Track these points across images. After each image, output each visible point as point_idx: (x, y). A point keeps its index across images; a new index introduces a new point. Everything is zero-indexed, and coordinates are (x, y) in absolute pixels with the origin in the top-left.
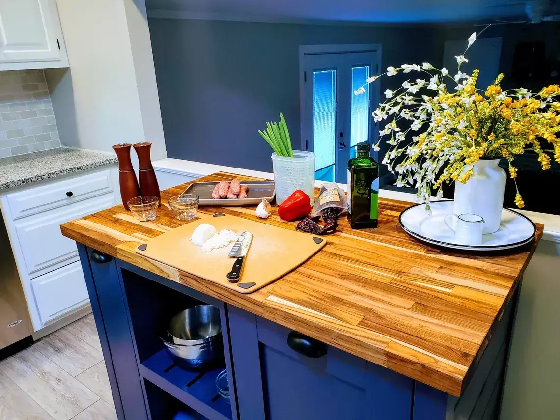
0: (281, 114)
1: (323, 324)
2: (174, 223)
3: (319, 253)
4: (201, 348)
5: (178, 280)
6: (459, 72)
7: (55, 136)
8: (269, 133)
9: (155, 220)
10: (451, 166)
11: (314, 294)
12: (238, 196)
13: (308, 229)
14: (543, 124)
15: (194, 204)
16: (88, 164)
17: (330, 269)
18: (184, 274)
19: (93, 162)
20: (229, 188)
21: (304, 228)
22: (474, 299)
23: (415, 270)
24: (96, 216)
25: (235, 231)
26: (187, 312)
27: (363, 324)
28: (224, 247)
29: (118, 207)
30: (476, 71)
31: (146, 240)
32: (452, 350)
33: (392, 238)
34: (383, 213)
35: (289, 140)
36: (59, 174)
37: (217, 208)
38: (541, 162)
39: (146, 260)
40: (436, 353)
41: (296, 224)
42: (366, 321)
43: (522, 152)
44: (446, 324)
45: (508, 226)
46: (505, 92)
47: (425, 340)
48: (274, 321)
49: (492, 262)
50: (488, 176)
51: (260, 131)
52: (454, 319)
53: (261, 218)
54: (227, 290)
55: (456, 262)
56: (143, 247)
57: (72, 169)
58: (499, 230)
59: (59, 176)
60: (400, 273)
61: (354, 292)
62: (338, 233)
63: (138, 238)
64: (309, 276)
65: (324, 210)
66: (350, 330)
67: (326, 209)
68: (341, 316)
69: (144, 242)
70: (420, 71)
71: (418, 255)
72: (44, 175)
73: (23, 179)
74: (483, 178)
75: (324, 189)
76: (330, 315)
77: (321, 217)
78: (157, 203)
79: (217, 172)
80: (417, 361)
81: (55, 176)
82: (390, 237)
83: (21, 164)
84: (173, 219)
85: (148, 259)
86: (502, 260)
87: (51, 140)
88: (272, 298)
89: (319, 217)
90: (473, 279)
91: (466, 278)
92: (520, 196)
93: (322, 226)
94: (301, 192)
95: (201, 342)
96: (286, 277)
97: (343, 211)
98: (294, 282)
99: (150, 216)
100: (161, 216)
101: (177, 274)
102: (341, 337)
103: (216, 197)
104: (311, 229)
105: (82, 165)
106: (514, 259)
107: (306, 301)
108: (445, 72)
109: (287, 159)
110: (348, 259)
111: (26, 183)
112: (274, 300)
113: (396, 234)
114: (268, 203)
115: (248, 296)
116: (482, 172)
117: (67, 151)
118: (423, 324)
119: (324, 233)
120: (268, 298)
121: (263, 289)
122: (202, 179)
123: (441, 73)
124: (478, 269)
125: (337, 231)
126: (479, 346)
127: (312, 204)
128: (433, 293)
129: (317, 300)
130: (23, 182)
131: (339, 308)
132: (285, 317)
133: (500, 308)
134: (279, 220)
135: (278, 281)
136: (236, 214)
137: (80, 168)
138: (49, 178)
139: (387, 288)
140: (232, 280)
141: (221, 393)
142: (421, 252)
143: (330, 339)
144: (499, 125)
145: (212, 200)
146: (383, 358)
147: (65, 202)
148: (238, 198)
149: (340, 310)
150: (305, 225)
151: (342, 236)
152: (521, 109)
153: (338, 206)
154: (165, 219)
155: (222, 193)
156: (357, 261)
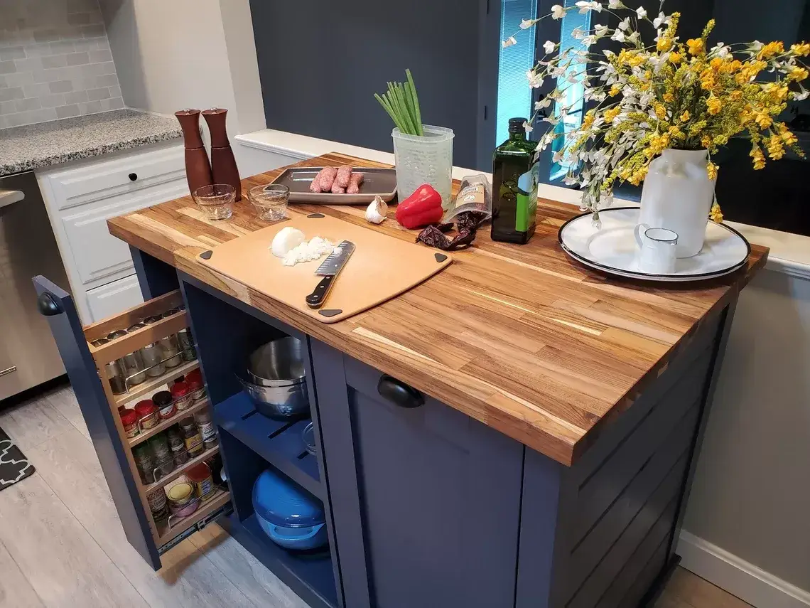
0: (408, 71)
1: (417, 366)
2: (255, 224)
3: (438, 276)
4: (290, 391)
5: (248, 302)
6: (661, 14)
7: (116, 93)
8: (391, 99)
9: (230, 218)
10: (629, 159)
11: (417, 329)
12: (346, 189)
13: (431, 241)
14: (759, 101)
15: (283, 198)
16: (158, 134)
17: (445, 296)
18: (255, 294)
19: (164, 131)
20: (335, 177)
21: (426, 241)
22: (627, 345)
23: (560, 303)
24: (154, 211)
25: (333, 240)
26: (272, 344)
27: (468, 369)
28: (313, 261)
29: (184, 199)
30: (677, 14)
31: (213, 246)
32: (574, 408)
33: (543, 257)
34: (544, 222)
35: (417, 110)
36: (117, 147)
37: (315, 206)
38: (752, 158)
39: (210, 272)
40: (551, 411)
41: (417, 233)
42: (472, 366)
43: (725, 142)
44: (578, 376)
45: (715, 249)
46: (728, 47)
47: (543, 394)
48: (359, 358)
49: (674, 297)
50: (686, 175)
51: (376, 95)
52: (592, 370)
53: (373, 223)
54: (305, 317)
55: (622, 294)
56: (208, 255)
57: (135, 141)
58: (700, 253)
59: (117, 151)
60: (538, 306)
61: (469, 328)
62: (471, 248)
63: (203, 242)
64: (415, 305)
65: (461, 214)
66: (449, 375)
67: (464, 213)
68: (441, 357)
69: (210, 248)
70: (602, 11)
71: (574, 282)
72: (97, 149)
73: (69, 153)
74: (679, 177)
75: (466, 184)
76: (429, 356)
77: (455, 225)
78: (234, 195)
79: (328, 152)
80: (522, 419)
81: (112, 150)
82: (540, 257)
83: (67, 132)
84: (255, 218)
85: (212, 271)
86: (688, 296)
87: (109, 96)
88: (360, 330)
89: (452, 225)
90: (637, 320)
91: (628, 317)
92: (718, 206)
93: (450, 238)
94: (428, 187)
95: (290, 382)
96: (385, 305)
97: (486, 218)
98: (395, 312)
99: (224, 212)
100: (239, 214)
101: (246, 293)
102: (436, 383)
103: (315, 190)
104: (436, 242)
105: (149, 136)
106: (705, 295)
107: (402, 337)
108: (641, 12)
109: (414, 138)
110: (476, 285)
111: (74, 160)
112: (361, 333)
113: (552, 253)
114: (382, 201)
115: (330, 326)
116: (679, 169)
117: (133, 114)
118: (547, 374)
119: (452, 248)
120: (354, 331)
121: (351, 319)
122: (305, 162)
123: (636, 15)
124: (650, 306)
125: (472, 246)
126: (610, 406)
127: (444, 205)
128: (574, 335)
129: (417, 336)
130: (69, 158)
131: (443, 348)
132: (373, 356)
133: (658, 359)
134: (398, 228)
135: (375, 310)
136: (340, 216)
137: (146, 141)
138: (103, 153)
139: (513, 325)
140: (313, 305)
141: (309, 449)
142: (577, 279)
143: (424, 386)
144: (703, 99)
145: (310, 194)
146: (483, 412)
147: (127, 188)
148: (346, 192)
149: (443, 350)
150: (428, 235)
151: (476, 253)
152: (732, 76)
153: (480, 210)
154: (244, 218)
155: (325, 185)
156: (487, 288)
